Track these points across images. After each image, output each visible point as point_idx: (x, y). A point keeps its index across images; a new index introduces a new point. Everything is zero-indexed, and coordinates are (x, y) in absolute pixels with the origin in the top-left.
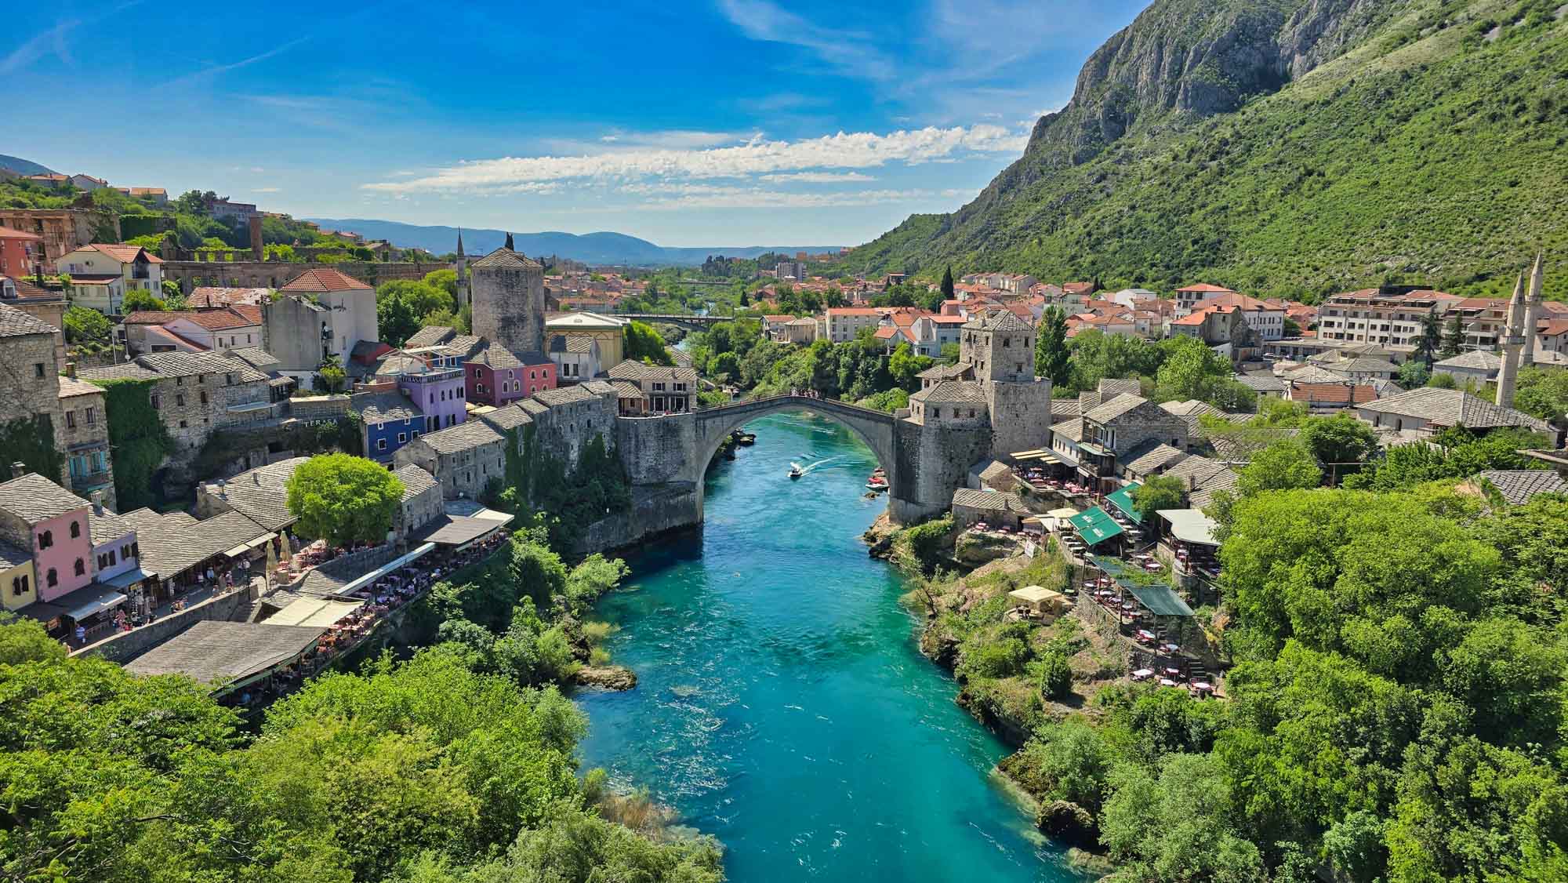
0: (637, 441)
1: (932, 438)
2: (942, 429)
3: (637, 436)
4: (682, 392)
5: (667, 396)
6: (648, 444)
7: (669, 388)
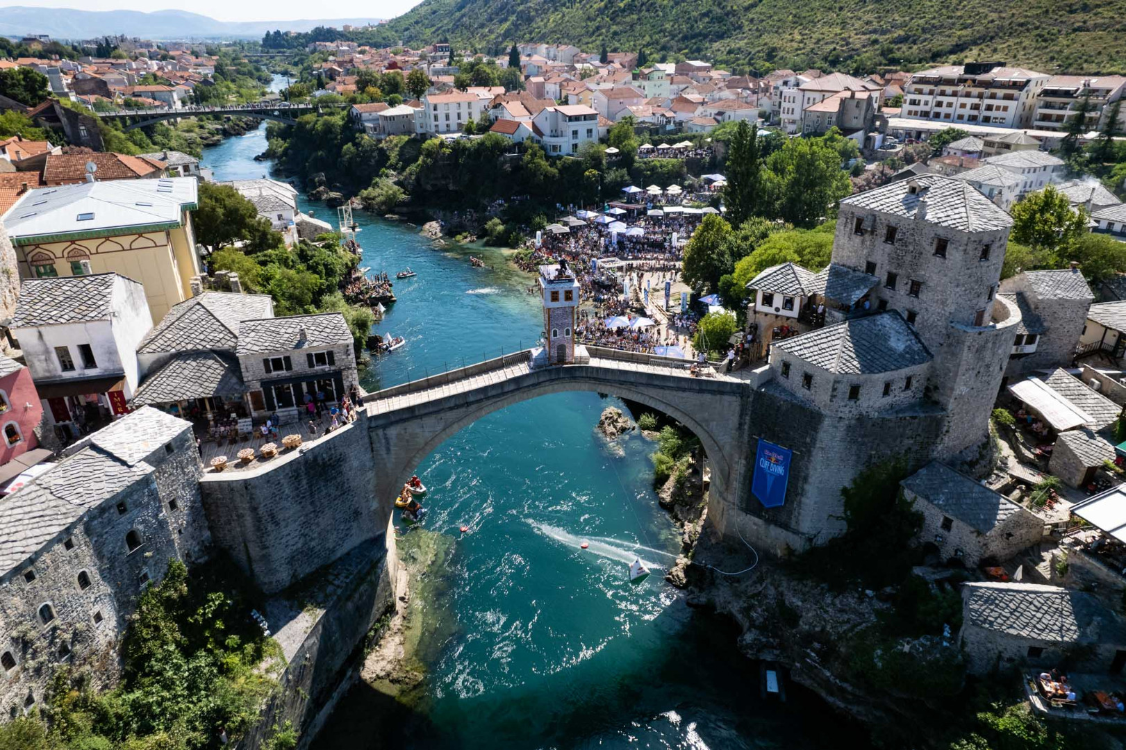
0: (258, 520)
1: (840, 434)
2: (861, 419)
3: (254, 509)
4: (327, 367)
5: (297, 380)
6: (280, 517)
7: (299, 364)
